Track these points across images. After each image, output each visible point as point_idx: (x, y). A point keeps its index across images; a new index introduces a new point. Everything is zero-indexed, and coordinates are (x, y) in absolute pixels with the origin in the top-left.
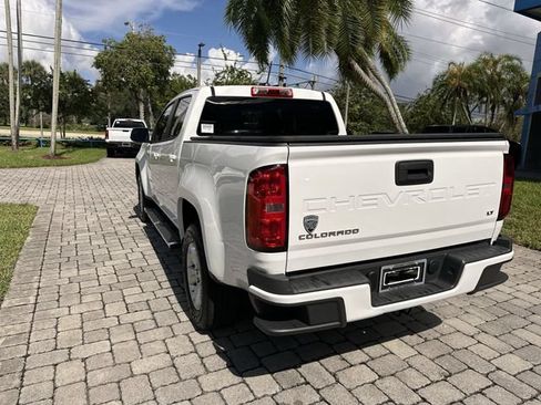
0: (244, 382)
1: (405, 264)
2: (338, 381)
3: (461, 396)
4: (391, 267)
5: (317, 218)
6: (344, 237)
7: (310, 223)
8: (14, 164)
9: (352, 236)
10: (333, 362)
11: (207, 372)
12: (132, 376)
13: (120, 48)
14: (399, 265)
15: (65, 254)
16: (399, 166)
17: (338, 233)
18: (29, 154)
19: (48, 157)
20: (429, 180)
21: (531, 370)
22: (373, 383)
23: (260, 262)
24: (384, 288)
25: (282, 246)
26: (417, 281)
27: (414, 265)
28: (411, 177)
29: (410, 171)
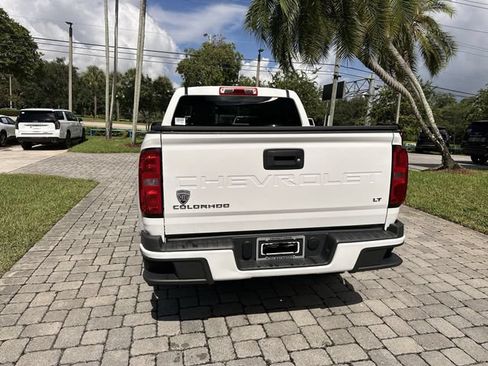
1: (282, 238)
2: (229, 335)
4: (267, 239)
5: (188, 192)
6: (216, 210)
7: (183, 197)
8: (103, 150)
9: (223, 209)
10: (235, 320)
11: (135, 312)
12: (81, 307)
13: (197, 56)
14: (275, 238)
16: (267, 153)
17: (210, 206)
19: (130, 145)
20: (300, 166)
21: (419, 354)
22: (257, 341)
24: (260, 256)
25: (159, 214)
26: (297, 255)
27: (293, 240)
28: (278, 163)
29: (277, 158)
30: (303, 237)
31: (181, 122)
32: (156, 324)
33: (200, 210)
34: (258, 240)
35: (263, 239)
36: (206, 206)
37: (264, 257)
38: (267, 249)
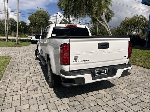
0: (61, 100)
1: (102, 69)
2: (85, 100)
3: (117, 104)
4: (98, 70)
6: (85, 62)
7: (76, 58)
8: (6, 46)
9: (87, 62)
10: (84, 95)
11: (52, 97)
12: (32, 98)
15: (18, 69)
16: (99, 44)
17: (83, 61)
18: (10, 43)
19: (15, 44)
20: (107, 47)
21: (137, 97)
22: (94, 100)
23: (63, 68)
24: (96, 75)
25: (68, 64)
26: (105, 74)
29: (102, 45)
30: (107, 69)
31: (54, 35)
33: (80, 62)
34: (96, 70)
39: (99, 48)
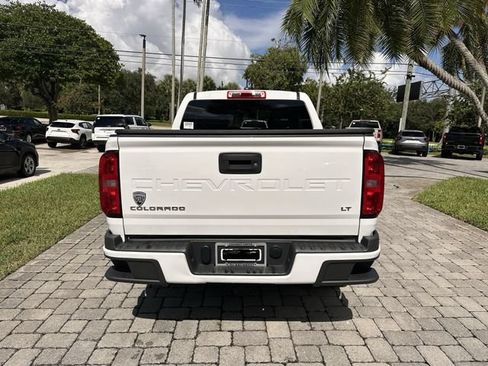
1: (243, 245)
2: (195, 338)
4: (227, 245)
5: (144, 194)
6: (172, 212)
7: (140, 199)
9: (179, 212)
13: (262, 61)
14: (234, 244)
16: (222, 156)
17: (166, 208)
20: (258, 170)
22: (219, 347)
24: (220, 262)
26: (259, 263)
27: (253, 247)
28: (233, 167)
29: (232, 162)
30: (265, 245)
31: (189, 126)
32: (133, 320)
33: (157, 212)
34: (217, 244)
35: (223, 244)
36: (161, 208)
37: (223, 262)
38: (227, 255)
39: (223, 170)
